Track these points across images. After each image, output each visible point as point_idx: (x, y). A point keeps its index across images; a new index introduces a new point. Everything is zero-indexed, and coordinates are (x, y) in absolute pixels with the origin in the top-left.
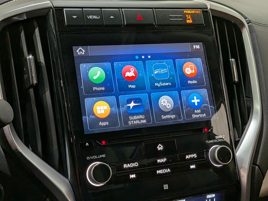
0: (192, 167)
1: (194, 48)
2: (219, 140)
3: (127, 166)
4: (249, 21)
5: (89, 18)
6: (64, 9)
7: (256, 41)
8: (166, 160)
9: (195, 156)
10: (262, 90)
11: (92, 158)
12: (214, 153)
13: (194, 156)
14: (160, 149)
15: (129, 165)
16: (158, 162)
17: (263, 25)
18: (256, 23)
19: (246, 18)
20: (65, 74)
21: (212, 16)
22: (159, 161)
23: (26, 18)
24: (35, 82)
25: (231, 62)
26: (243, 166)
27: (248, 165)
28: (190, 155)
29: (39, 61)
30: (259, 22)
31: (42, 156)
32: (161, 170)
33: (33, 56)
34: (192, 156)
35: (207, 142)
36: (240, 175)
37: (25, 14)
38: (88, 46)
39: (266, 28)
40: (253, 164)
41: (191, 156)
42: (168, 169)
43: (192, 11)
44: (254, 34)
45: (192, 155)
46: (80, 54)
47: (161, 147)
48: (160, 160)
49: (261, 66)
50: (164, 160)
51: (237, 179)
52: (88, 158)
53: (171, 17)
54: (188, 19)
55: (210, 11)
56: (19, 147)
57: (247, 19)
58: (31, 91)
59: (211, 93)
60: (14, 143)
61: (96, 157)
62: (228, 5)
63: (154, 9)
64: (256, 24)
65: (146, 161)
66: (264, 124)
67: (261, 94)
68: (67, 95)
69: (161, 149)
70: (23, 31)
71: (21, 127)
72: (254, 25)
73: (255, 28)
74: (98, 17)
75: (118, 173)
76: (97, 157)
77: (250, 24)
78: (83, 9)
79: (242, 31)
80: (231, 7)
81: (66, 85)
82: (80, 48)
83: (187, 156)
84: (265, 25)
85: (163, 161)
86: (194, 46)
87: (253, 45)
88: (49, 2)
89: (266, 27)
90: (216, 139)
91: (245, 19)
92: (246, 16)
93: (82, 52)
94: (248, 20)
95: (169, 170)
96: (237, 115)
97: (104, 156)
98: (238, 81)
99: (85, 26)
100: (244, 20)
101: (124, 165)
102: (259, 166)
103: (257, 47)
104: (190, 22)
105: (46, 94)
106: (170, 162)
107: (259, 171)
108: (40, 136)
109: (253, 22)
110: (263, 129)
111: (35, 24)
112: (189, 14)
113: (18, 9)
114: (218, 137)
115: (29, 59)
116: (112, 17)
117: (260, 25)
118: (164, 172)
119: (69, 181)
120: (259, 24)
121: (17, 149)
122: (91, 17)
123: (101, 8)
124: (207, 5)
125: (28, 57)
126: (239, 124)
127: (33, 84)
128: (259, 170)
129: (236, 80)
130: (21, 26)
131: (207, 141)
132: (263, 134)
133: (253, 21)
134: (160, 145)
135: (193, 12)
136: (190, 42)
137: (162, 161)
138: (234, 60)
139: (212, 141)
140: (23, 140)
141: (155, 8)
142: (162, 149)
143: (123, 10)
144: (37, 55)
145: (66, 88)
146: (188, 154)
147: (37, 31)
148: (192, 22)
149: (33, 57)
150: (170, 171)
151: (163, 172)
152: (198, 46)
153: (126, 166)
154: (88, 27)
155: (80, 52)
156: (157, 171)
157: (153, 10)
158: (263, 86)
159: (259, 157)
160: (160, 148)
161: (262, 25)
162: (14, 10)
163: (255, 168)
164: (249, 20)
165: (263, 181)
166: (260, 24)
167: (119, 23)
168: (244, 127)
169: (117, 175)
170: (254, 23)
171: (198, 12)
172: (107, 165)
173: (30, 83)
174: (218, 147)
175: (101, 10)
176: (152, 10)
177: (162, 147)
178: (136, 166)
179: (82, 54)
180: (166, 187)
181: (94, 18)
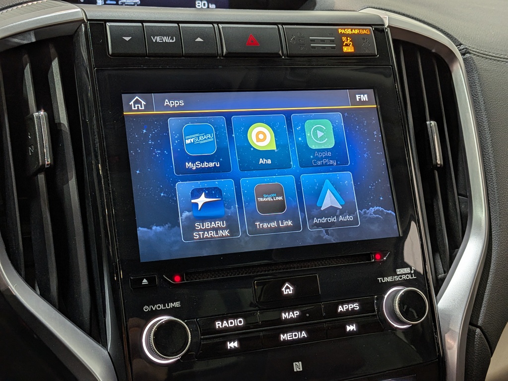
0: (351, 328)
1: (358, 100)
2: (404, 277)
3: (222, 325)
4: (466, 51)
5: (154, 41)
6: (108, 24)
7: (478, 88)
8: (298, 314)
9: (356, 306)
10: (489, 182)
11: (154, 309)
12: (393, 302)
13: (354, 307)
14: (287, 293)
15: (225, 324)
16: (284, 318)
17: (493, 58)
18: (478, 54)
19: (461, 44)
20: (105, 146)
21: (394, 40)
22: (284, 316)
23: (34, 40)
24: (48, 161)
25: (429, 126)
26: (450, 327)
27: (459, 326)
28: (347, 306)
29: (57, 121)
30: (486, 53)
31: (57, 304)
32: (288, 334)
33: (45, 111)
34: (351, 306)
35: (381, 280)
36: (445, 346)
37: (32, 33)
38: (152, 93)
39: (499, 63)
40: (471, 324)
41: (347, 308)
42: (303, 332)
43: (353, 30)
44: (476, 75)
45: (349, 305)
46: (136, 108)
47: (289, 288)
48: (287, 314)
49: (488, 136)
50: (296, 314)
51: (438, 354)
52: (146, 309)
53: (313, 41)
54: (347, 45)
55: (388, 30)
56: (13, 286)
57: (462, 47)
58: (41, 177)
59: (389, 185)
60: (4, 277)
61: (162, 307)
62: (426, 20)
63: (280, 26)
64: (478, 56)
65: (259, 317)
66: (493, 247)
67: (487, 189)
68: (109, 186)
69: (289, 293)
70: (28, 64)
71: (18, 248)
72: (474, 57)
73: (476, 63)
74: (173, 40)
75: (203, 339)
76: (164, 306)
77: (468, 55)
78: (144, 24)
79: (451, 69)
80: (430, 23)
81: (108, 168)
82: (137, 97)
83: (340, 307)
84: (496, 59)
85: (293, 316)
86: (357, 96)
87: (473, 95)
88: (79, 11)
89: (498, 61)
90: (398, 275)
91: (457, 46)
92: (460, 40)
93: (139, 105)
94: (464, 49)
95: (304, 334)
96: (441, 230)
97: (177, 304)
98: (442, 163)
99: (147, 56)
100: (456, 48)
101: (217, 323)
102: (483, 328)
103: (481, 100)
104: (349, 51)
105: (69, 185)
106: (307, 319)
107: (481, 338)
108: (54, 264)
109: (474, 53)
110: (491, 257)
111: (53, 51)
112: (347, 36)
113: (20, 22)
114: (402, 271)
115: (39, 118)
116: (199, 39)
117: (487, 58)
118: (294, 338)
119: (108, 353)
120: (484, 56)
121: (8, 290)
122: (158, 39)
123: (178, 22)
124: (384, 19)
125: (36, 114)
126: (444, 245)
127: (44, 165)
128: (483, 336)
129: (439, 163)
130: (26, 56)
131: (379, 279)
132: (492, 266)
133: (474, 50)
134: (287, 284)
135: (356, 32)
136: (349, 89)
137: (290, 316)
138: (436, 123)
139: (389, 279)
140: (23, 273)
141: (283, 24)
142: (291, 292)
143: (220, 26)
144: (55, 110)
145: (107, 174)
146: (342, 304)
147: (55, 64)
148: (353, 50)
149: (45, 113)
150: (306, 336)
151: (292, 337)
152: (366, 96)
153: (220, 325)
154: (152, 58)
155: (136, 105)
156: (282, 336)
157: (278, 27)
158: (491, 174)
159: (482, 311)
160: (287, 290)
161: (490, 57)
162: (12, 25)
163: (474, 332)
164: (466, 48)
165: (491, 358)
166: (487, 55)
167: (213, 52)
168: (455, 253)
169: (202, 343)
170: (476, 53)
171: (365, 32)
172: (181, 321)
173: (39, 163)
174: (400, 290)
175: (179, 26)
176: (276, 26)
177: (291, 288)
178: (239, 324)
179: (140, 108)
180: (298, 366)
181: (164, 41)
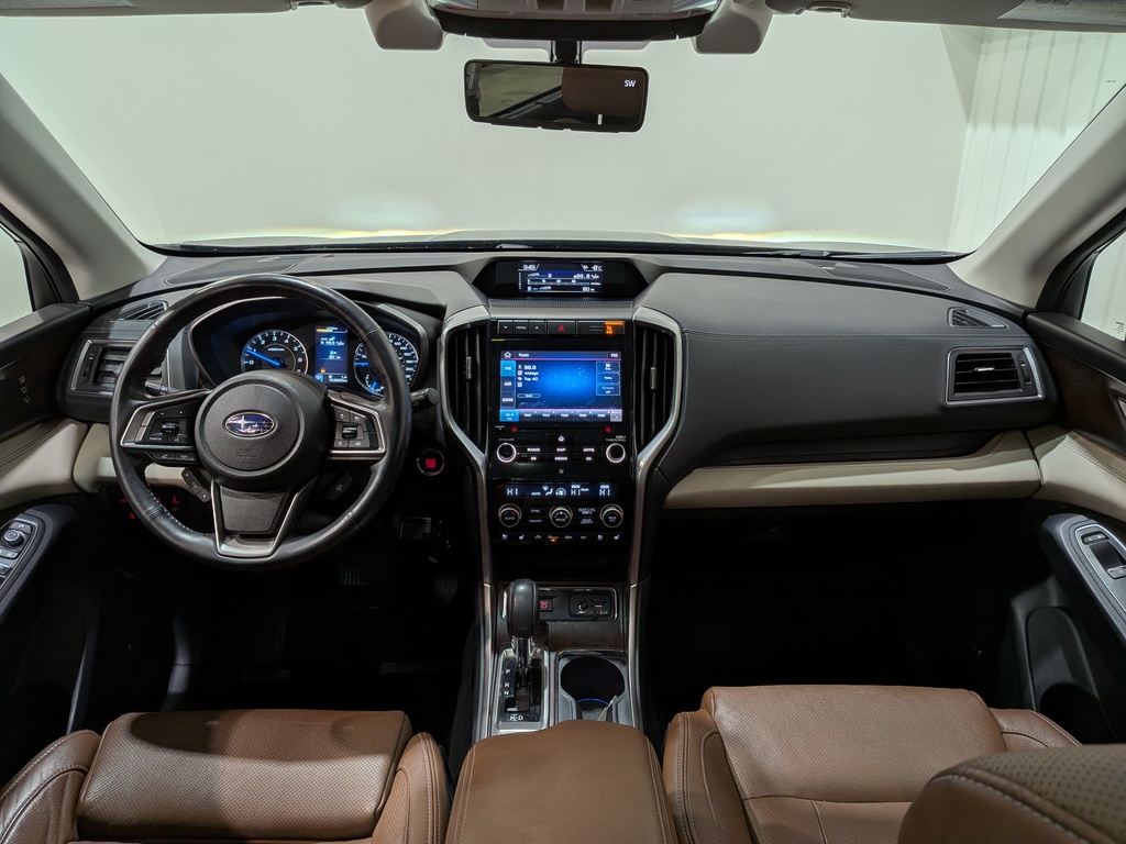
0: (589, 459)
1: (612, 356)
5: (517, 329)
6: (499, 321)
7: (688, 352)
8: (565, 450)
9: (593, 450)
14: (561, 440)
15: (532, 450)
22: (558, 450)
29: (475, 361)
33: (472, 357)
34: (590, 449)
38: (514, 351)
44: (688, 345)
53: (591, 328)
54: (609, 328)
57: (685, 329)
58: (467, 385)
64: (693, 334)
65: (547, 449)
72: (690, 334)
74: (525, 328)
75: (521, 455)
77: (686, 334)
78: (514, 320)
82: (507, 353)
83: (585, 449)
87: (683, 355)
91: (681, 328)
92: (684, 325)
95: (566, 459)
99: (513, 335)
101: (528, 449)
105: (477, 389)
108: (469, 418)
111: (477, 332)
112: (609, 325)
114: (619, 437)
116: (537, 328)
118: (561, 459)
119: (485, 456)
122: (519, 327)
123: (529, 320)
125: (468, 358)
127: (469, 379)
131: (607, 439)
134: (561, 437)
135: (615, 324)
137: (561, 450)
138: (656, 368)
141: (578, 320)
142: (563, 440)
143: (548, 321)
144: (475, 356)
147: (478, 337)
148: (612, 332)
152: (616, 354)
154: (515, 337)
155: (506, 356)
156: (556, 458)
167: (543, 333)
171: (620, 324)
172: (512, 446)
173: (467, 377)
176: (574, 322)
177: (563, 438)
178: (537, 451)
181: (522, 328)
